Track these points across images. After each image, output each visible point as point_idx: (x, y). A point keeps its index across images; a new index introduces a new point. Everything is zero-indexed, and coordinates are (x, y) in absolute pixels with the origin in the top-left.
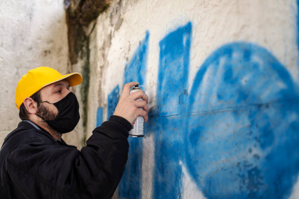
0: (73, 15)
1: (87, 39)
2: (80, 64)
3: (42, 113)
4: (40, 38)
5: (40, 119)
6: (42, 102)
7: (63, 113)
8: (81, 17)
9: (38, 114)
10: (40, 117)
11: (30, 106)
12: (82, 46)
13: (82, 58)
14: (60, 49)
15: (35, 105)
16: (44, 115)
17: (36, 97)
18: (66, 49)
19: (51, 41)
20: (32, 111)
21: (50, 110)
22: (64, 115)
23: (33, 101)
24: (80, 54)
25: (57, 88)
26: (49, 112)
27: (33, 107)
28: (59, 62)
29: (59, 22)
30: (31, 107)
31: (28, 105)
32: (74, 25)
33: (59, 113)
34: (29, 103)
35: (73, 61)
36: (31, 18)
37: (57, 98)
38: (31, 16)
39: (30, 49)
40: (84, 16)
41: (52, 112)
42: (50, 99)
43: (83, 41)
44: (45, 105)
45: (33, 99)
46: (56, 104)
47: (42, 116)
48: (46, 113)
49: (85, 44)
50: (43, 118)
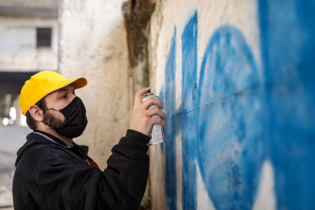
0: (130, 19)
1: (146, 41)
2: (140, 66)
3: (49, 120)
4: (101, 46)
5: (48, 127)
6: (48, 110)
7: (70, 119)
8: (136, 20)
9: (44, 121)
10: (47, 124)
11: (35, 113)
12: (141, 48)
13: (142, 60)
14: (121, 54)
15: (41, 112)
16: (51, 122)
17: (41, 104)
18: (126, 54)
19: (111, 47)
20: (38, 118)
21: (56, 117)
22: (71, 121)
23: (38, 108)
24: (140, 56)
25: (62, 94)
26: (56, 119)
27: (39, 115)
28: (120, 66)
29: (118, 27)
30: (37, 114)
31: (34, 113)
32: (132, 29)
33: (66, 120)
34: (34, 110)
35: (133, 64)
36: (92, 29)
37: (62, 104)
38: (92, 26)
39: (93, 57)
40: (139, 18)
41: (59, 119)
42: (56, 106)
43: (142, 43)
44: (51, 112)
45: (38, 106)
46: (62, 111)
47: (48, 123)
48: (53, 120)
49: (144, 46)
50: (50, 126)
